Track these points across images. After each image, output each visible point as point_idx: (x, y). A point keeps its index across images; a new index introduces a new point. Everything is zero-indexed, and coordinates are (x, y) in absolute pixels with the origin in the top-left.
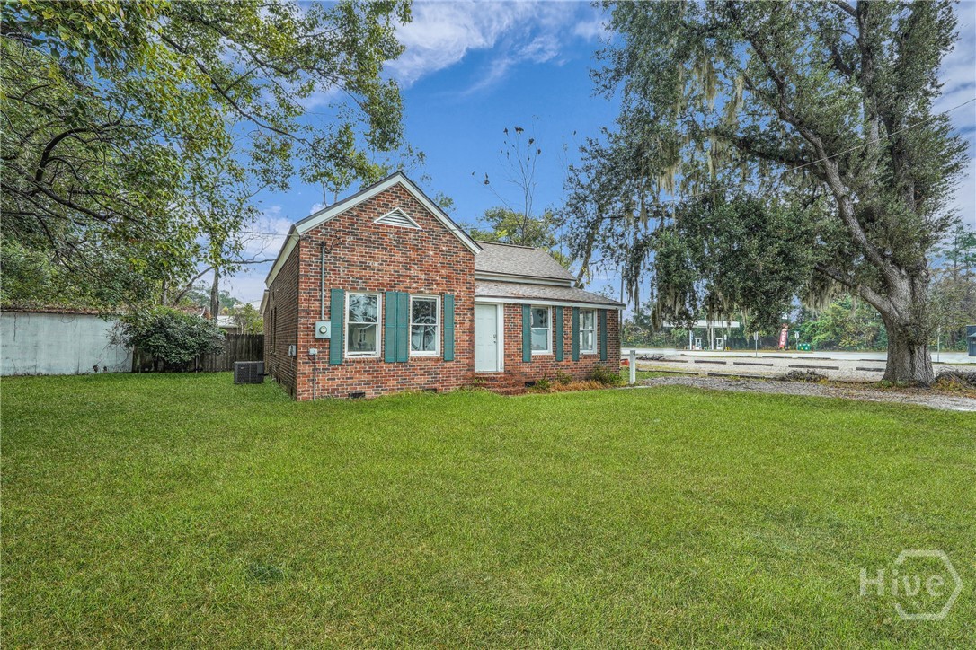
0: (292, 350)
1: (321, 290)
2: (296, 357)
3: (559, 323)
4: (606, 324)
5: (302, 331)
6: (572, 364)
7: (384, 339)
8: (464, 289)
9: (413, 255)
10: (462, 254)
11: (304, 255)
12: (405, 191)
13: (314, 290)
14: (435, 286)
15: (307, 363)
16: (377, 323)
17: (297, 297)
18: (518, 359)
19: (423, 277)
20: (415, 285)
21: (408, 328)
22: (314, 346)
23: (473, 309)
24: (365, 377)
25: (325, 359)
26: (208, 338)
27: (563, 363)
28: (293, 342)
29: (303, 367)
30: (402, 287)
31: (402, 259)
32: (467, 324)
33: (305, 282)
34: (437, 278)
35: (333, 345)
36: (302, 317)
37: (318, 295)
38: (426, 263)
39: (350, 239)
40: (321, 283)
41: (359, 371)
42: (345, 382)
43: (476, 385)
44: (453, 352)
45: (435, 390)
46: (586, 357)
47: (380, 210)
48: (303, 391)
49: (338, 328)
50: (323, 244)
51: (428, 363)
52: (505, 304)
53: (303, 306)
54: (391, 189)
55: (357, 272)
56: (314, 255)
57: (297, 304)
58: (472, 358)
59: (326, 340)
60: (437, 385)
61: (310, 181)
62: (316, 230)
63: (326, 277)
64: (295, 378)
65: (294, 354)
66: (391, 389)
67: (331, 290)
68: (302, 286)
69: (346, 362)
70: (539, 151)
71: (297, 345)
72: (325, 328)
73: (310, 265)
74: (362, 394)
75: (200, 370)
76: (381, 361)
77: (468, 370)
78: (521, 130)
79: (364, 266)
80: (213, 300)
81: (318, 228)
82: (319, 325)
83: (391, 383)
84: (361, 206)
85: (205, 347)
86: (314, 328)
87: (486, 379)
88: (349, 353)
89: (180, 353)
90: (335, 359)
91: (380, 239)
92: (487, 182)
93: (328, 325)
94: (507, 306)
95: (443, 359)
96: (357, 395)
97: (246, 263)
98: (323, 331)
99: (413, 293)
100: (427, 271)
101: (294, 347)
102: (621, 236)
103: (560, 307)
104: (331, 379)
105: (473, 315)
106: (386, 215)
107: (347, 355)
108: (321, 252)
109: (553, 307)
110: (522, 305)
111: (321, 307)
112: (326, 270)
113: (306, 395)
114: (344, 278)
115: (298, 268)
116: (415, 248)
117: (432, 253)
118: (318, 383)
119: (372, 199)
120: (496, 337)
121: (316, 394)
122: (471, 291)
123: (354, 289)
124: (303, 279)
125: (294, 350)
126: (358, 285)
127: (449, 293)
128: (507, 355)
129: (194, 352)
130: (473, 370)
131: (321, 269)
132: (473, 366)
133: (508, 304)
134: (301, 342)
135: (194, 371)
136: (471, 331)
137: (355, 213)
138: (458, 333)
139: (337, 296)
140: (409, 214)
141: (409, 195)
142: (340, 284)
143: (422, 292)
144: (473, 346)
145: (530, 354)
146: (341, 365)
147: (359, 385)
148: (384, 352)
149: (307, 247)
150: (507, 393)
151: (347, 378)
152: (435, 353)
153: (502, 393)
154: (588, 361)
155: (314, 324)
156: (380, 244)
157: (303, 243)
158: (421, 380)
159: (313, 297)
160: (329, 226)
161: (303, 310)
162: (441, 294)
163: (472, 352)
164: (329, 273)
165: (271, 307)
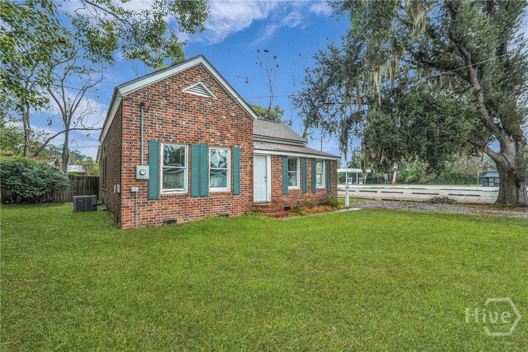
0: (117, 188)
1: (141, 141)
2: (120, 194)
3: (304, 168)
4: (330, 169)
5: (126, 173)
6: (311, 194)
7: (190, 179)
8: (246, 144)
9: (211, 117)
10: (245, 119)
11: (126, 112)
12: (205, 70)
13: (135, 140)
14: (227, 141)
15: (129, 198)
16: (185, 167)
17: (121, 147)
18: (280, 192)
19: (218, 134)
20: (212, 140)
21: (207, 171)
22: (135, 185)
23: (252, 158)
24: (177, 208)
25: (144, 195)
26: (56, 179)
27: (307, 194)
28: (117, 182)
29: (126, 202)
30: (203, 141)
31: (203, 120)
32: (249, 169)
33: (127, 134)
34: (228, 135)
35: (151, 184)
36: (124, 162)
37: (138, 144)
38: (220, 124)
39: (163, 102)
40: (141, 135)
41: (172, 204)
42: (161, 212)
43: (255, 211)
44: (239, 188)
45: (227, 215)
46: (320, 190)
47: (187, 82)
48: (126, 221)
49: (154, 171)
50: (142, 104)
51: (222, 196)
52: (271, 155)
53: (126, 153)
54: (195, 67)
55: (170, 129)
56: (135, 113)
57: (121, 152)
58: (252, 192)
59: (144, 180)
60: (229, 212)
61: (130, 57)
62: (136, 93)
63: (144, 130)
64: (119, 210)
65: (118, 191)
66: (196, 216)
67: (148, 141)
68: (125, 137)
69: (162, 197)
70: (278, 66)
71: (121, 184)
72: (144, 170)
73: (131, 121)
74: (174, 221)
75: (50, 201)
76: (188, 196)
77: (249, 201)
78: (267, 51)
79: (175, 124)
80: (64, 154)
81: (137, 91)
82: (139, 168)
83: (196, 211)
84: (173, 78)
85: (53, 185)
86: (135, 170)
87: (262, 207)
88: (164, 190)
89: (32, 190)
90: (153, 195)
91: (187, 105)
92: (247, 82)
93: (147, 168)
94: (273, 156)
95: (233, 192)
96: (171, 222)
97: (87, 129)
98: (142, 173)
99: (212, 146)
100: (221, 130)
101: (118, 186)
102: (333, 116)
103: (305, 158)
104: (150, 210)
105: (252, 162)
106: (191, 87)
107: (163, 191)
108: (141, 111)
109: (300, 158)
110: (282, 156)
111: (141, 154)
112: (144, 125)
113: (129, 224)
114: (159, 132)
115: (122, 123)
116: (212, 112)
117: (224, 117)
118: (139, 214)
119: (180, 73)
120: (266, 177)
121: (138, 222)
122: (251, 146)
123: (167, 141)
124: (125, 131)
125: (119, 188)
126: (170, 138)
127: (236, 146)
128: (273, 190)
129: (45, 189)
130: (253, 200)
131: (141, 125)
132: (253, 198)
133: (274, 155)
134: (124, 182)
135: (46, 202)
136: (251, 173)
137: (167, 83)
138: (242, 175)
139: (153, 146)
140: (208, 87)
141: (208, 73)
142: (156, 137)
143: (218, 145)
144: (253, 184)
145: (287, 188)
146: (158, 199)
147: (172, 214)
148: (190, 189)
149: (129, 106)
150: (277, 216)
151: (162, 209)
152: (227, 189)
153: (273, 216)
154: (321, 193)
155: (135, 168)
156: (187, 108)
157: (126, 103)
158: (218, 209)
159: (134, 146)
160: (147, 91)
161: (126, 156)
162: (231, 147)
163: (252, 188)
164: (146, 128)
165: (104, 158)
